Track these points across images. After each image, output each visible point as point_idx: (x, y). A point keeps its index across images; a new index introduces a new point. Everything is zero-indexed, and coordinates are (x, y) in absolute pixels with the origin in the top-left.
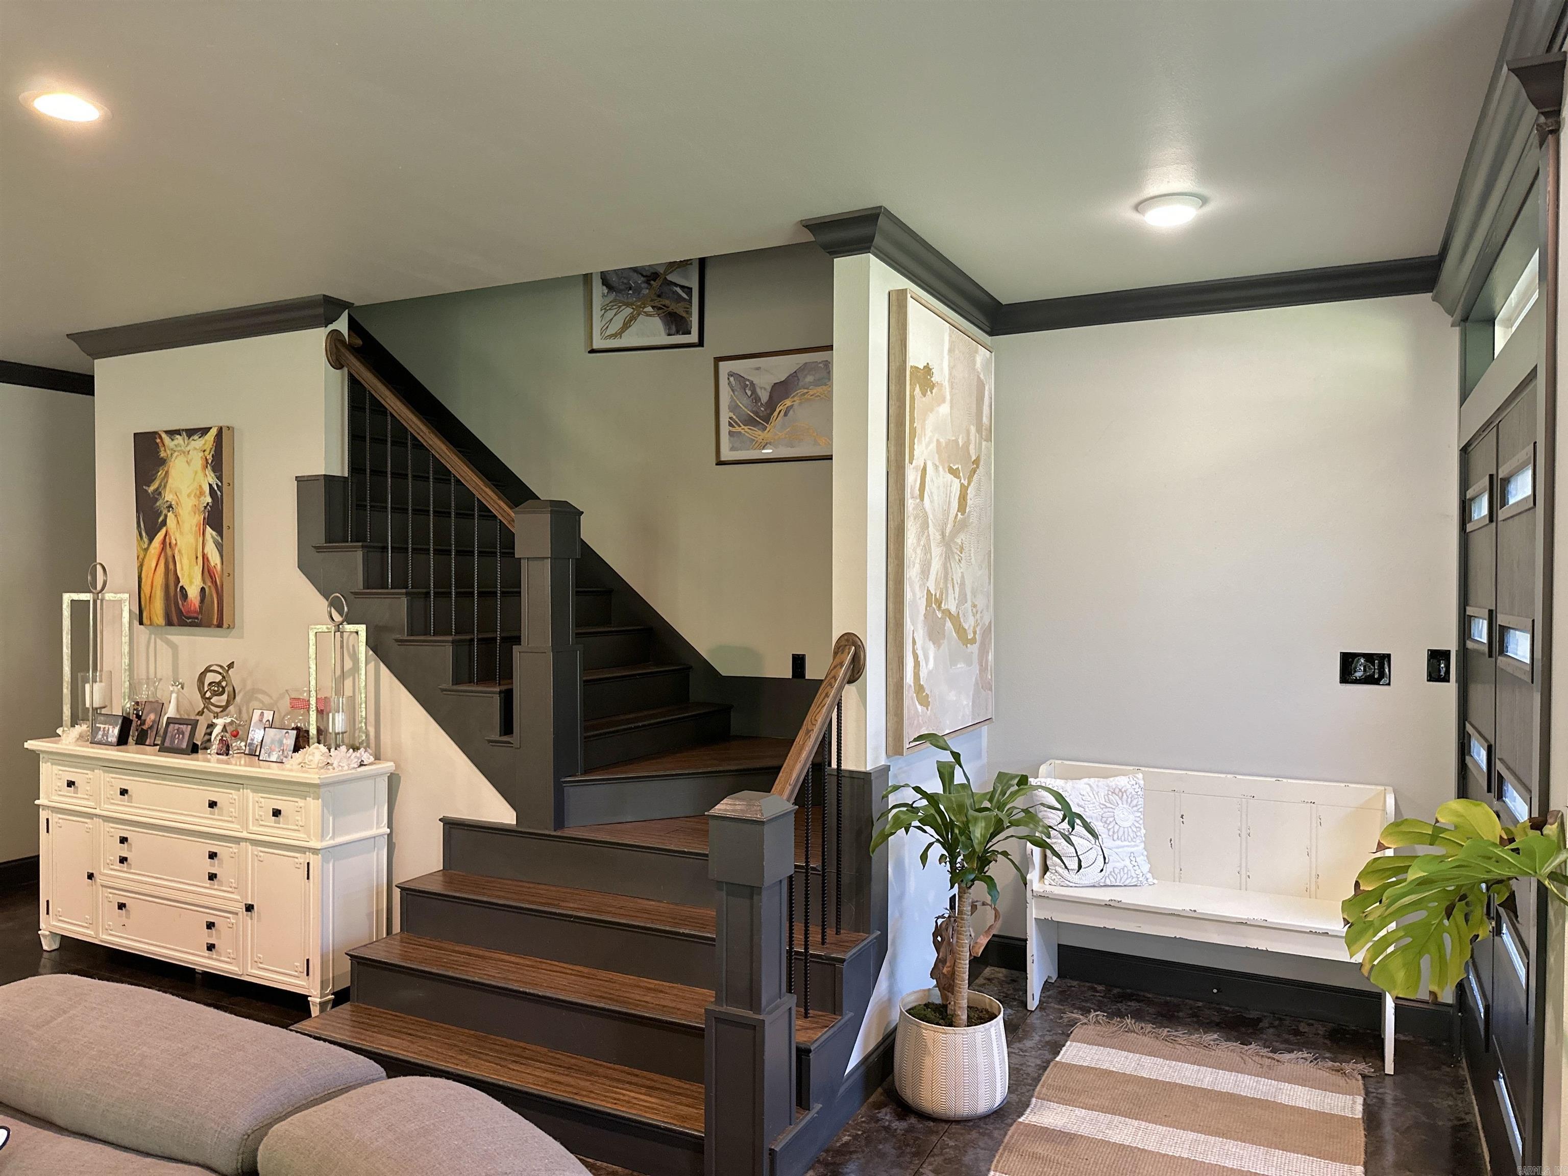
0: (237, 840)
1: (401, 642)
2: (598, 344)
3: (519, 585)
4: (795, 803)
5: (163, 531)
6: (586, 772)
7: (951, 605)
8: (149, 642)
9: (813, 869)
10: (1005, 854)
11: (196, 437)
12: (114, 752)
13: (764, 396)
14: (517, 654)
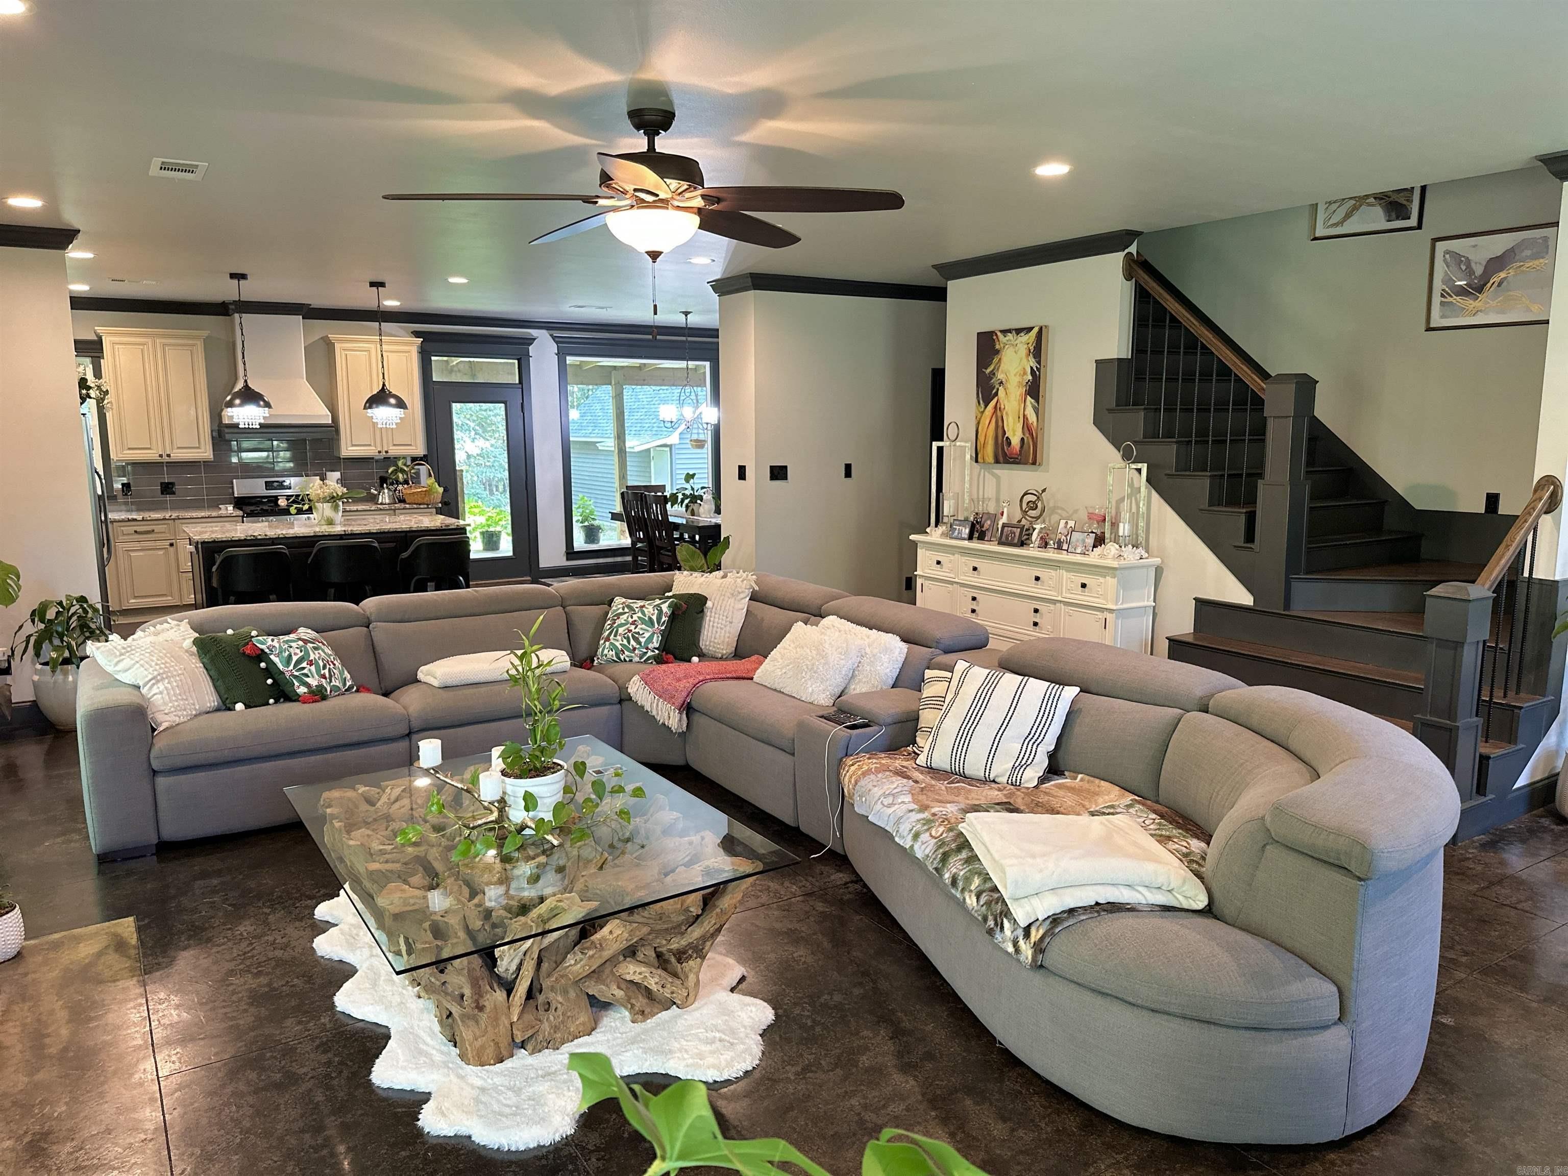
0: (1054, 602)
1: (1169, 475)
2: (1320, 232)
3: (1264, 434)
4: (1493, 592)
5: (995, 399)
6: (1307, 573)
8: (979, 475)
9: (1501, 649)
11: (1022, 334)
12: (966, 543)
13: (1479, 270)
14: (1261, 486)
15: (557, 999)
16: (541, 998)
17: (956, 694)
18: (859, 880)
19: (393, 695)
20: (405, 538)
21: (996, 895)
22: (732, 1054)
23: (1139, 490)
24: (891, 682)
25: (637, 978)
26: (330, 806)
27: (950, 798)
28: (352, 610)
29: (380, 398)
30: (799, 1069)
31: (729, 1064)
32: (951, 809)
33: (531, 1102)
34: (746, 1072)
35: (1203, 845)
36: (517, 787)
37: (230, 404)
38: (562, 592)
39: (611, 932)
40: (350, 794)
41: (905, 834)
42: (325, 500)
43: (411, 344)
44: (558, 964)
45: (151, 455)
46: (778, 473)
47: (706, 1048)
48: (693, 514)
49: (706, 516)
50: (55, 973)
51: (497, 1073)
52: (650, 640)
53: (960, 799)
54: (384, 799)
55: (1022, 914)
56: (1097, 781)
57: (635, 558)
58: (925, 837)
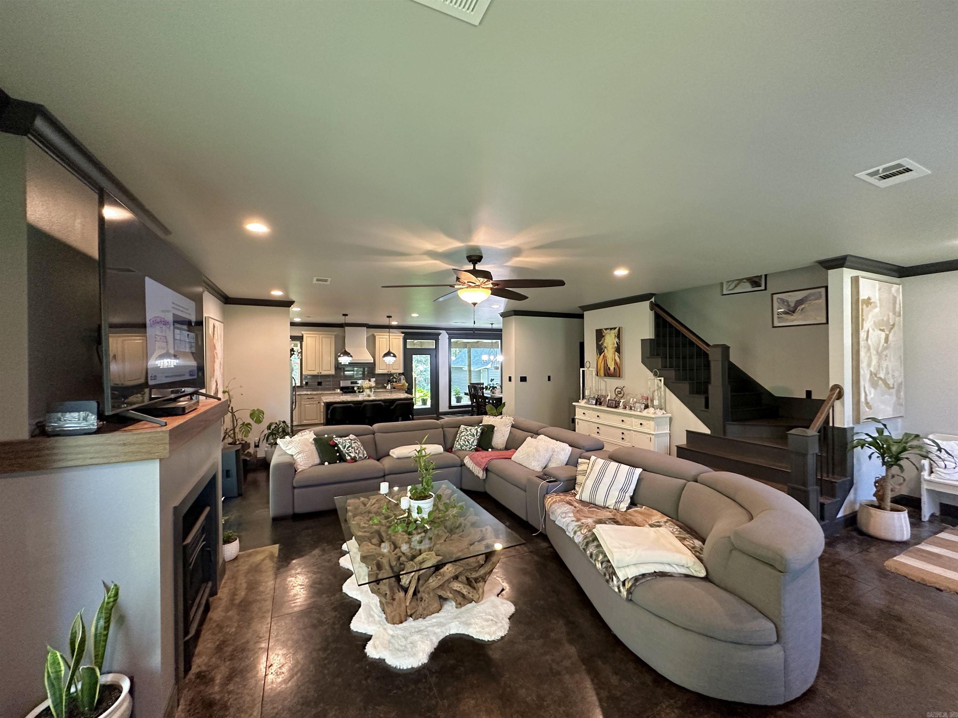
0: (630, 430)
1: (672, 382)
2: (725, 293)
4: (818, 433)
5: (604, 353)
6: (732, 422)
7: (882, 375)
9: (824, 456)
10: (907, 458)
11: (613, 330)
12: (594, 406)
13: (792, 305)
14: (710, 387)
15: (425, 596)
16: (419, 595)
17: (591, 470)
18: (552, 547)
19: (381, 460)
20: (392, 402)
21: (610, 564)
22: (496, 627)
23: (661, 387)
24: (565, 463)
25: (458, 589)
26: (349, 506)
27: (590, 515)
28: (368, 429)
29: (388, 354)
30: (524, 637)
31: (495, 633)
32: (590, 521)
33: (411, 645)
34: (502, 637)
35: (700, 543)
36: (415, 504)
37: (339, 356)
38: (442, 423)
39: (448, 569)
40: (357, 501)
41: (571, 531)
42: (367, 388)
43: (400, 336)
44: (426, 581)
45: (315, 373)
46: (523, 379)
47: (485, 623)
48: (493, 393)
49: (498, 395)
50: (246, 567)
51: (399, 628)
52: (473, 442)
53: (594, 516)
54: (369, 504)
55: (622, 575)
56: (651, 510)
57: (472, 409)
58: (579, 533)
